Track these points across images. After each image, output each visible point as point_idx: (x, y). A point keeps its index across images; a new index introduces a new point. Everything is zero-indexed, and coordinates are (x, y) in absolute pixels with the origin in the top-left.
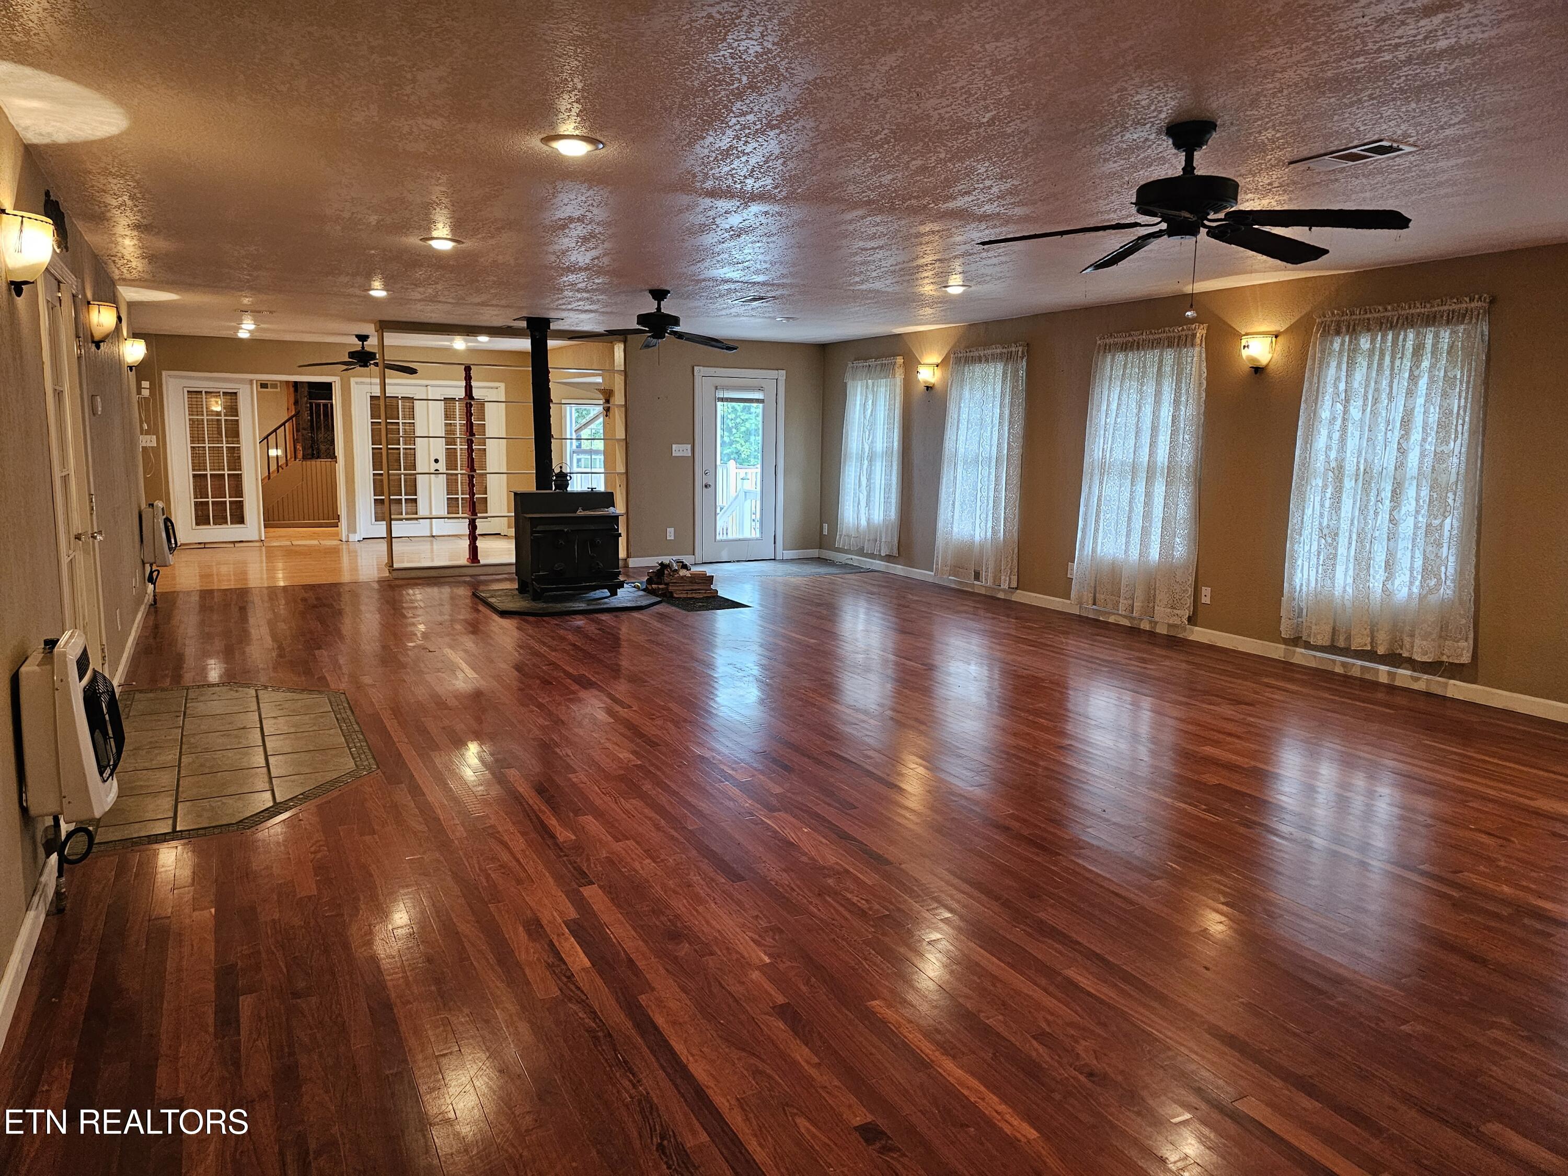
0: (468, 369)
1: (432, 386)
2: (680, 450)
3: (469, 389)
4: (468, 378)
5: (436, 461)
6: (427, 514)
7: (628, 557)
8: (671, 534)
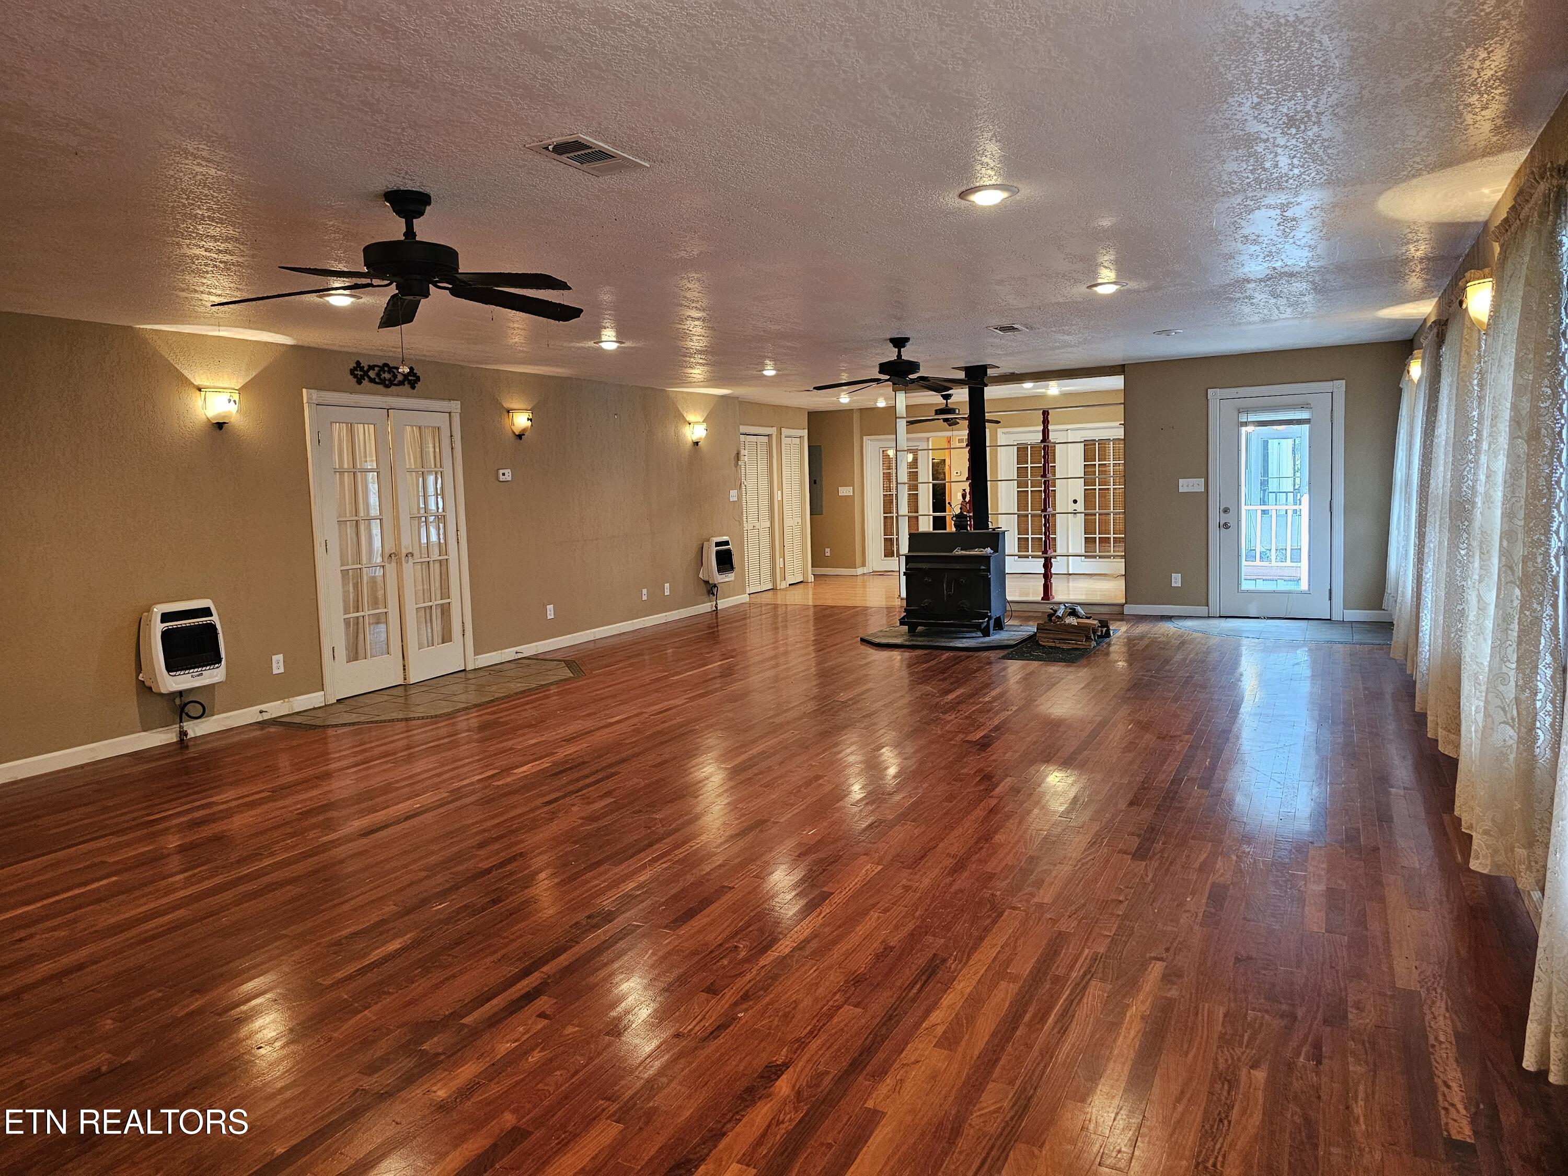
0: (1045, 413)
1: (1071, 430)
2: (1188, 485)
3: (1045, 432)
4: (1046, 422)
5: (1075, 502)
6: (1065, 552)
7: (1126, 603)
8: (1176, 580)
